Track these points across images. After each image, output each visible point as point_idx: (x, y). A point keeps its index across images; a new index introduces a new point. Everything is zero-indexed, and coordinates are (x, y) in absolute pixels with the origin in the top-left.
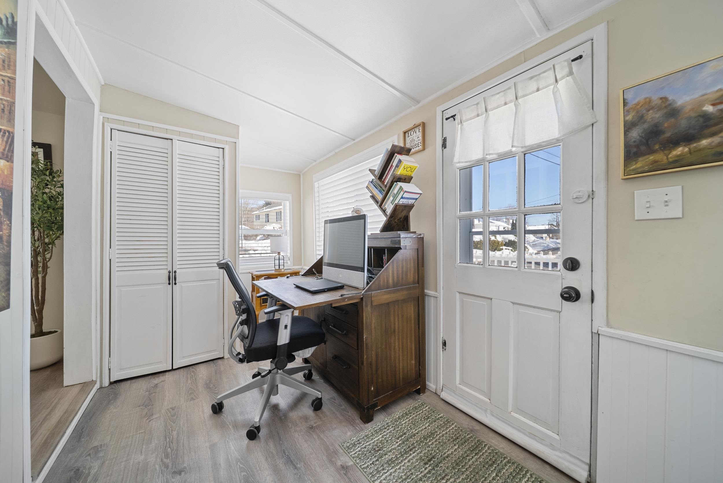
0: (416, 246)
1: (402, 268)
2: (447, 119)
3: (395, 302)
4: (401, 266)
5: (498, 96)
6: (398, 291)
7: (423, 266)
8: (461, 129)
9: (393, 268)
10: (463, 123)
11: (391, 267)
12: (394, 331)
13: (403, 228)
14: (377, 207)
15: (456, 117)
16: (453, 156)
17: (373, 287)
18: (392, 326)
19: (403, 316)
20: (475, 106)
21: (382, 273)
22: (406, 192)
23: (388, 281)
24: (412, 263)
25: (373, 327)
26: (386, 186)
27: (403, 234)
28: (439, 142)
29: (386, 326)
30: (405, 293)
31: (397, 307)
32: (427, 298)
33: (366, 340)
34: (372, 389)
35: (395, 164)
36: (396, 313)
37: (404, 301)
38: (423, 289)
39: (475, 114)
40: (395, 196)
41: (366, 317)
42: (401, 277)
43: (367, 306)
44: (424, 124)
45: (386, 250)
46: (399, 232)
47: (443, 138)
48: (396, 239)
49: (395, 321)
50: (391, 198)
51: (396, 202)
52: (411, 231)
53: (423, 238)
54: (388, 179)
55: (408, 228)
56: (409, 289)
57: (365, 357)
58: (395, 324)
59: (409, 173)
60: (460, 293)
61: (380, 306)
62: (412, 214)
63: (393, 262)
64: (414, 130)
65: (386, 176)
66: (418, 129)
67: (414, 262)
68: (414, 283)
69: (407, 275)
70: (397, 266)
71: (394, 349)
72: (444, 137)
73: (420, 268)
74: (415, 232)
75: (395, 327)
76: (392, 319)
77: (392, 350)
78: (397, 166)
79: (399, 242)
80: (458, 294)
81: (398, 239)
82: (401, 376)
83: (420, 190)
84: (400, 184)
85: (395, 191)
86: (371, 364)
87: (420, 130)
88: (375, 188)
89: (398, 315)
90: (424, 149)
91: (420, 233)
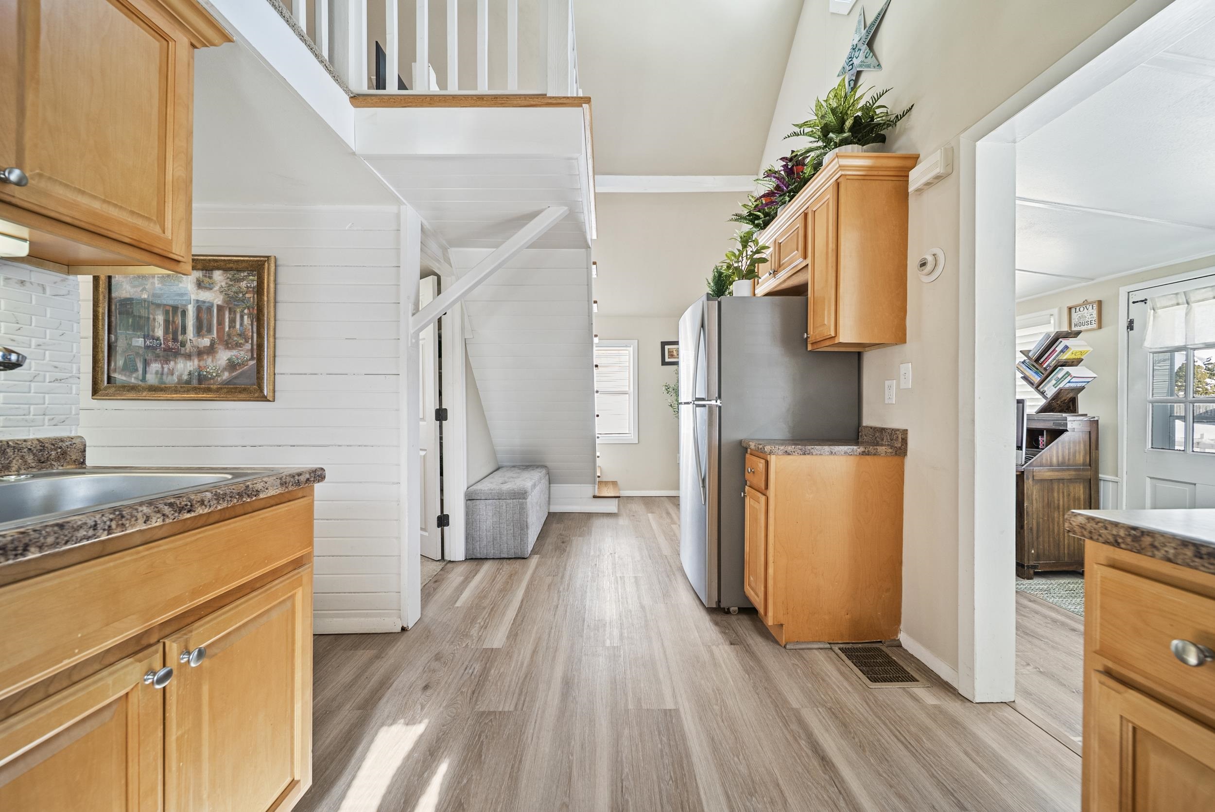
0: (1088, 429)
1: (1069, 449)
2: (1134, 302)
3: (1060, 480)
4: (1067, 447)
5: (1204, 290)
6: (1063, 470)
7: (1097, 448)
8: (1154, 317)
9: (1058, 448)
10: (1156, 311)
11: (1055, 447)
12: (1058, 507)
13: (1067, 409)
14: (1033, 390)
15: (1148, 302)
16: (1143, 340)
17: (1035, 463)
18: (1056, 502)
19: (1069, 495)
20: (1174, 296)
21: (1044, 452)
22: (1074, 377)
23: (1051, 459)
24: (1082, 445)
25: (1034, 499)
26: (1045, 369)
27: (1070, 418)
28: (1123, 324)
29: (1048, 499)
30: (1074, 473)
31: (1061, 485)
32: (1102, 484)
33: (1027, 508)
34: (1033, 552)
35: (1059, 349)
36: (1061, 491)
37: (1070, 481)
38: (1097, 472)
39: (1175, 302)
40: (1059, 381)
41: (1028, 489)
42: (1067, 458)
43: (1028, 479)
44: (1100, 303)
45: (1045, 431)
46: (1064, 415)
47: (1129, 320)
48: (1060, 422)
49: (1059, 497)
50: (1054, 382)
51: (1061, 386)
52: (1080, 413)
53: (1098, 421)
54: (1050, 362)
55: (1075, 410)
56: (1076, 470)
57: (1026, 522)
58: (1059, 500)
59: (1078, 357)
60: (1151, 478)
61: (1042, 481)
62: (1080, 396)
63: (1057, 443)
64: (1084, 306)
65: (1046, 358)
66: (1091, 306)
67: (1085, 446)
68: (1084, 465)
69: (1075, 455)
70: (1063, 447)
71: (1058, 523)
72: (1130, 318)
73: (1093, 452)
74: (1086, 415)
75: (1059, 503)
76: (1056, 495)
77: (1056, 524)
78: (1062, 351)
79: (1066, 425)
80: (1148, 480)
81: (1065, 422)
82: (1066, 552)
83: (1094, 372)
84: (1066, 369)
85: (1060, 375)
86: (1031, 530)
87: (1094, 308)
88: (1028, 369)
89: (1063, 493)
90: (1100, 327)
91: (1093, 416)
